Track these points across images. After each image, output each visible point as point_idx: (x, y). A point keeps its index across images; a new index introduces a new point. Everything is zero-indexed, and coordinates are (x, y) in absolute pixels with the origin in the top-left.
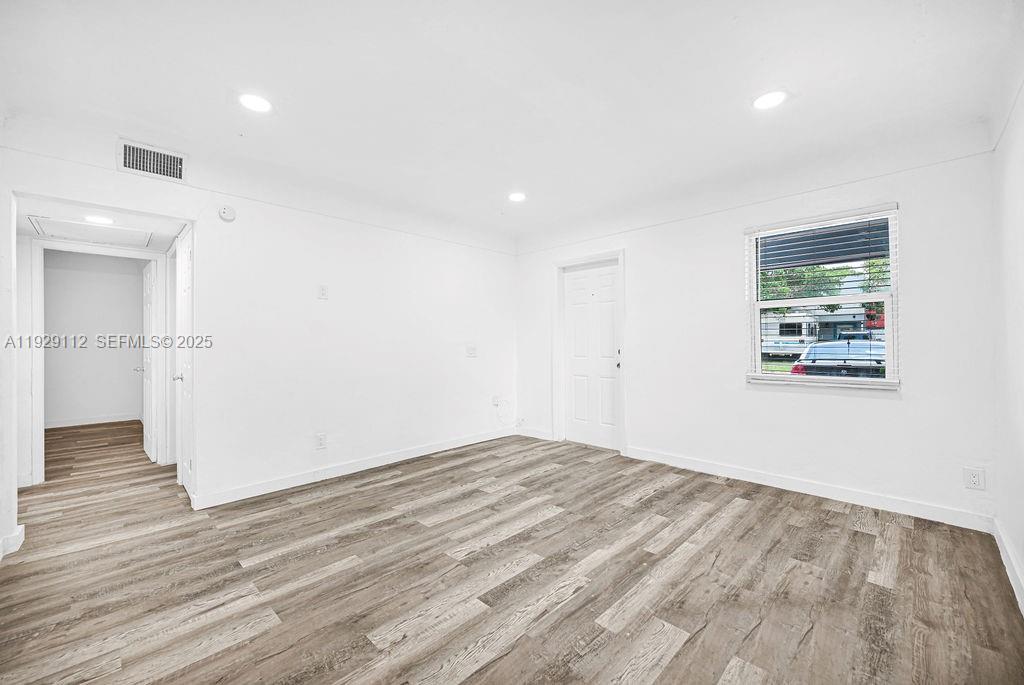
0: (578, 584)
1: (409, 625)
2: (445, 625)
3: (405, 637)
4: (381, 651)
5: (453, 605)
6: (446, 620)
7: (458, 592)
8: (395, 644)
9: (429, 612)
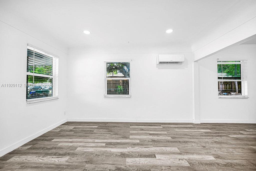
0: (131, 148)
1: (177, 162)
2: (169, 157)
3: (179, 160)
4: (186, 160)
5: (164, 160)
6: (168, 158)
7: (160, 163)
8: (182, 160)
9: (171, 162)
